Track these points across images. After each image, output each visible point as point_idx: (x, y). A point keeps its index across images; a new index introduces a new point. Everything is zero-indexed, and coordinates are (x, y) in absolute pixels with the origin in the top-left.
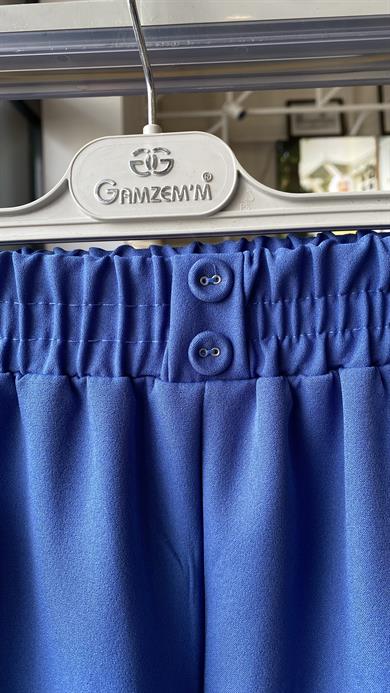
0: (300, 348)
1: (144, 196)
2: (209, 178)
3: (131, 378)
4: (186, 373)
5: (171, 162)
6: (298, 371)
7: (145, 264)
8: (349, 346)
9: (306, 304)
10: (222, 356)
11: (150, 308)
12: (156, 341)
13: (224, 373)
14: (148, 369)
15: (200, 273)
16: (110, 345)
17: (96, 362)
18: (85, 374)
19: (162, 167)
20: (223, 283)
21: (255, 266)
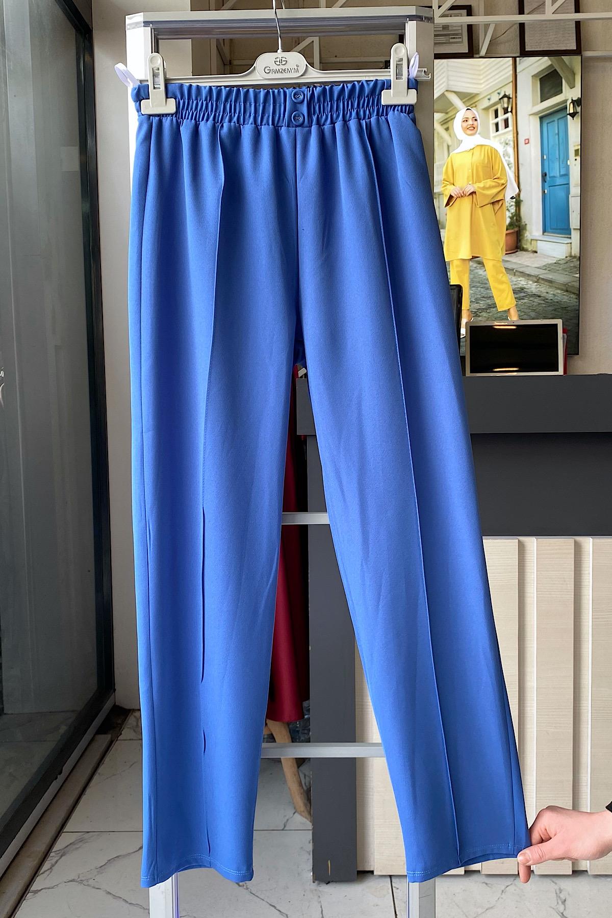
0: (324, 117)
1: (277, 71)
2: (297, 66)
3: (275, 127)
4: (291, 125)
5: (286, 61)
6: (324, 125)
7: (279, 92)
8: (338, 116)
9: (326, 104)
10: (301, 119)
11: (280, 105)
12: (282, 115)
13: (302, 125)
14: (279, 125)
15: (295, 95)
16: (269, 116)
17: (265, 121)
18: (261, 125)
19: (284, 63)
20: (302, 97)
21: (311, 92)
